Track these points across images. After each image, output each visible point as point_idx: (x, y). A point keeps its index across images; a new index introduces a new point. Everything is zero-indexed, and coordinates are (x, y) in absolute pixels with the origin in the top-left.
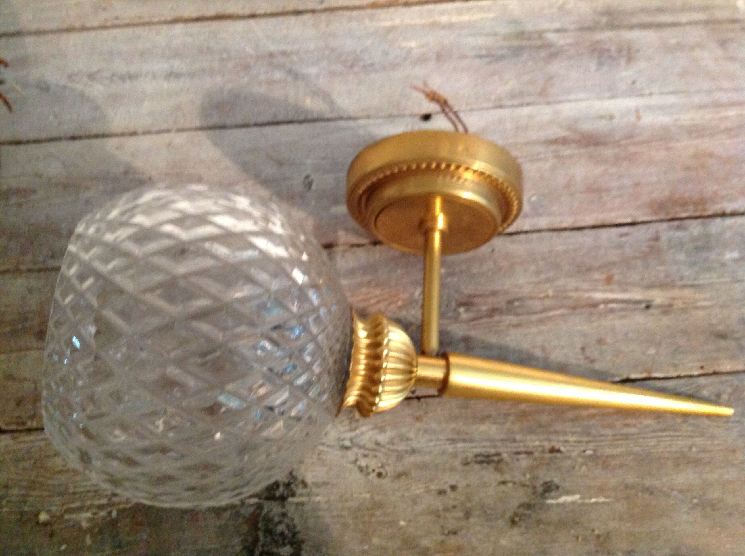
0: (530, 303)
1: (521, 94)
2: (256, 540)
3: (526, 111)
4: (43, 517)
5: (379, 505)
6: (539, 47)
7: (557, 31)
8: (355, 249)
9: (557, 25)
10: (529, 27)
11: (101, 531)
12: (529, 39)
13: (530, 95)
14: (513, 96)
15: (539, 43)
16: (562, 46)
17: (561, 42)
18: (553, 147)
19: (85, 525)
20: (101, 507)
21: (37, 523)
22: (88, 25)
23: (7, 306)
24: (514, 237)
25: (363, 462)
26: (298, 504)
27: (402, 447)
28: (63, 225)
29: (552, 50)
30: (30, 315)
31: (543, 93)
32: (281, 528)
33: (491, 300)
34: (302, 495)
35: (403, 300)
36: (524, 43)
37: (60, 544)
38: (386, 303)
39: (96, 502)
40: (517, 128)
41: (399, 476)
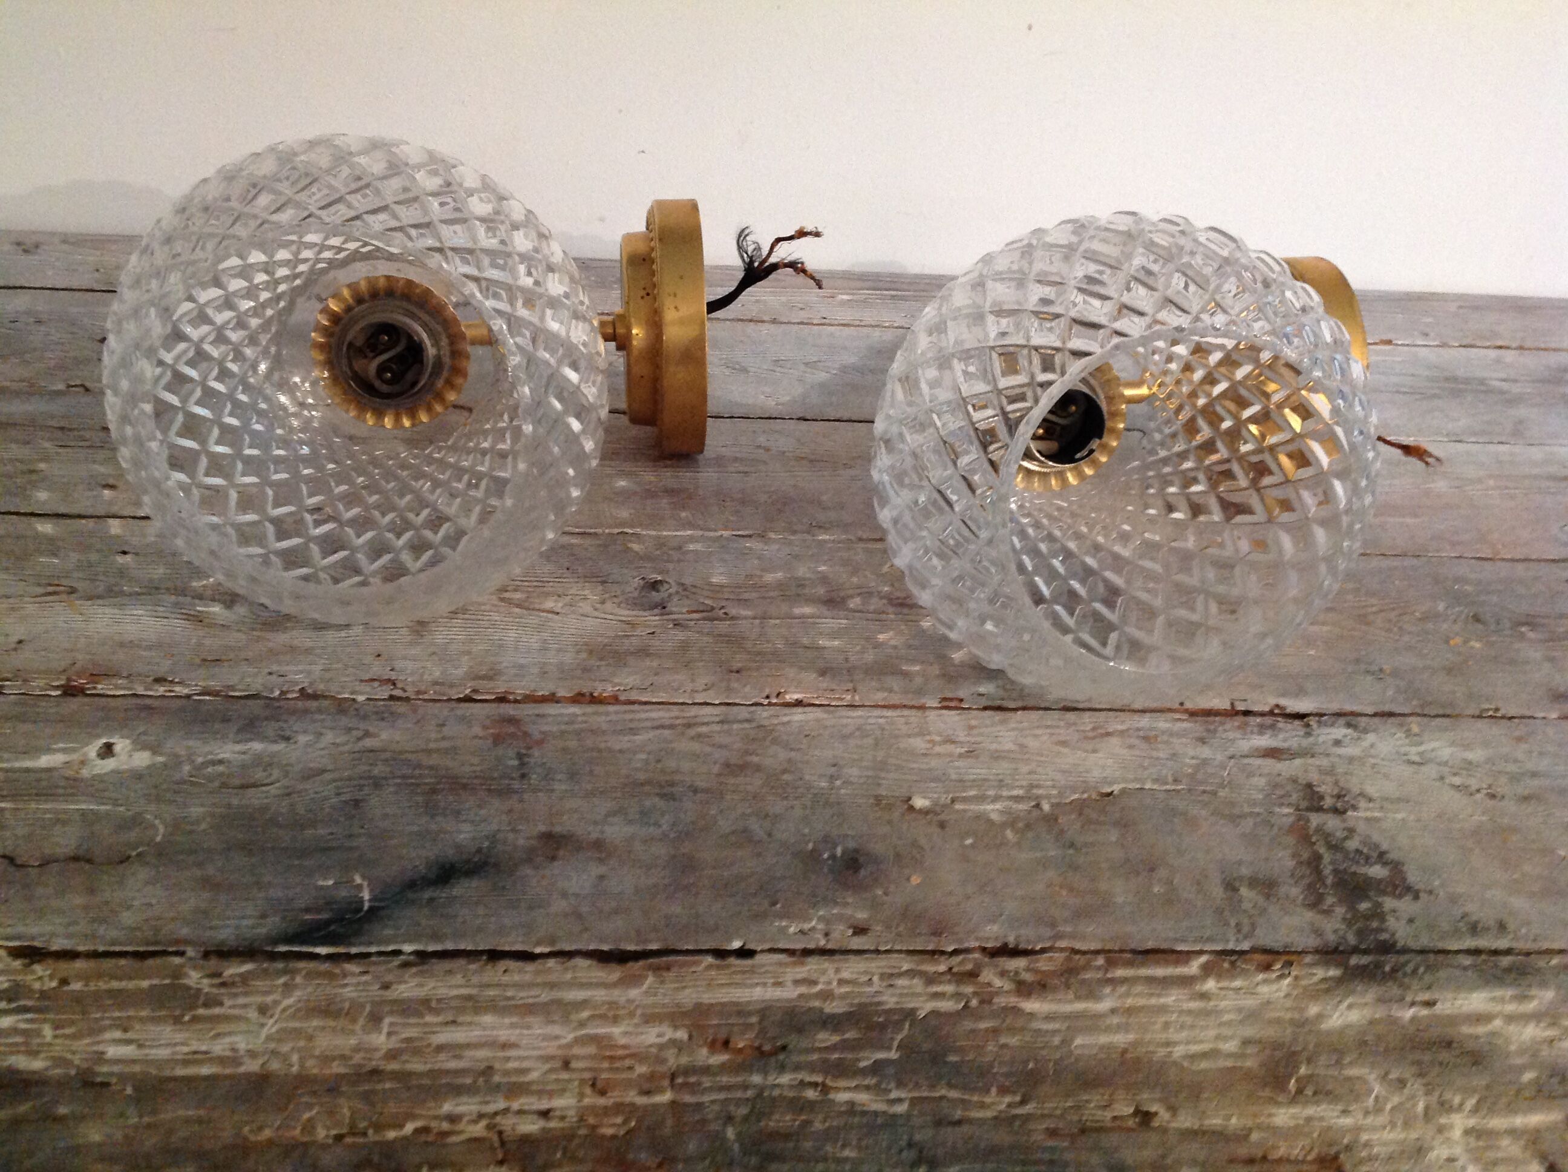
1: (1484, 433)
2: (1318, 857)
3: (1503, 449)
4: (919, 802)
5: (1514, 830)
6: (1487, 392)
7: (1504, 380)
9: (1500, 375)
10: (1461, 374)
11: (1028, 826)
12: (1467, 384)
13: (1498, 435)
14: (1473, 434)
15: (1483, 388)
16: (1520, 394)
17: (1516, 390)
19: (994, 816)
20: (1017, 799)
21: (911, 808)
25: (1457, 781)
26: (1367, 819)
27: (1512, 768)
29: (1507, 396)
31: (1517, 435)
32: (1352, 844)
33: (1566, 622)
34: (1367, 809)
35: (1423, 613)
36: (1461, 386)
37: (963, 838)
39: (1005, 793)
40: (1500, 462)
41: (1526, 799)
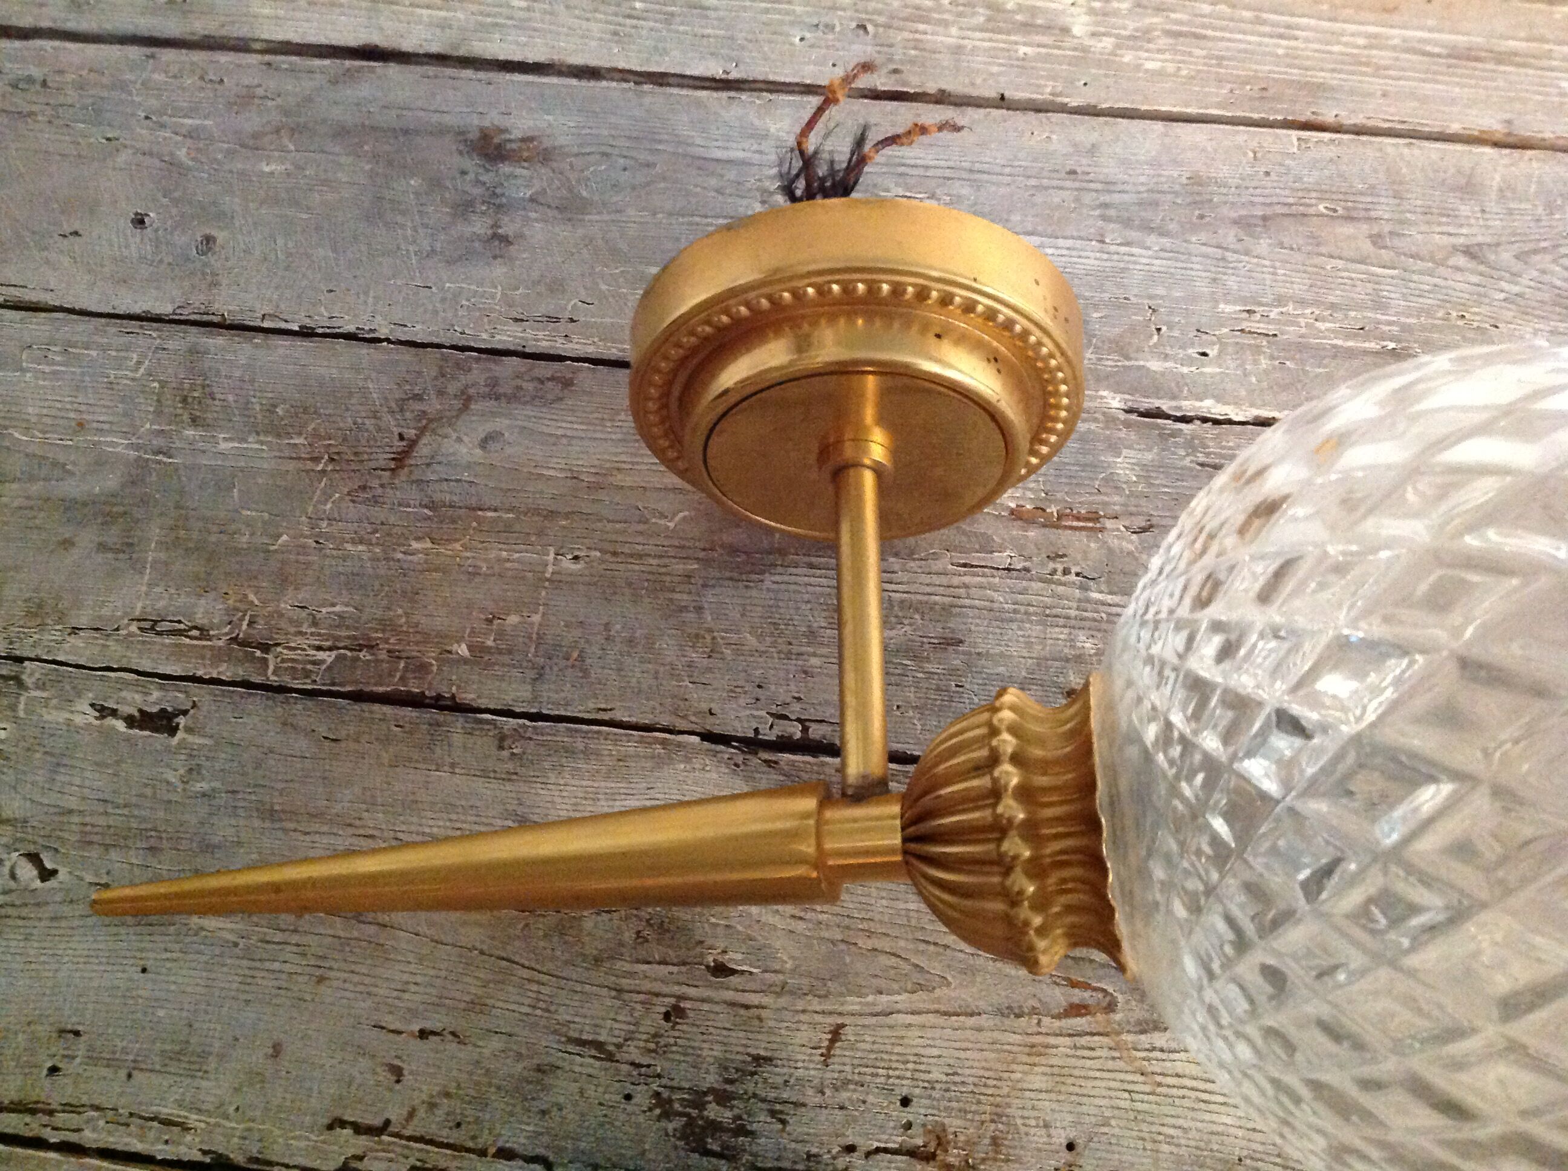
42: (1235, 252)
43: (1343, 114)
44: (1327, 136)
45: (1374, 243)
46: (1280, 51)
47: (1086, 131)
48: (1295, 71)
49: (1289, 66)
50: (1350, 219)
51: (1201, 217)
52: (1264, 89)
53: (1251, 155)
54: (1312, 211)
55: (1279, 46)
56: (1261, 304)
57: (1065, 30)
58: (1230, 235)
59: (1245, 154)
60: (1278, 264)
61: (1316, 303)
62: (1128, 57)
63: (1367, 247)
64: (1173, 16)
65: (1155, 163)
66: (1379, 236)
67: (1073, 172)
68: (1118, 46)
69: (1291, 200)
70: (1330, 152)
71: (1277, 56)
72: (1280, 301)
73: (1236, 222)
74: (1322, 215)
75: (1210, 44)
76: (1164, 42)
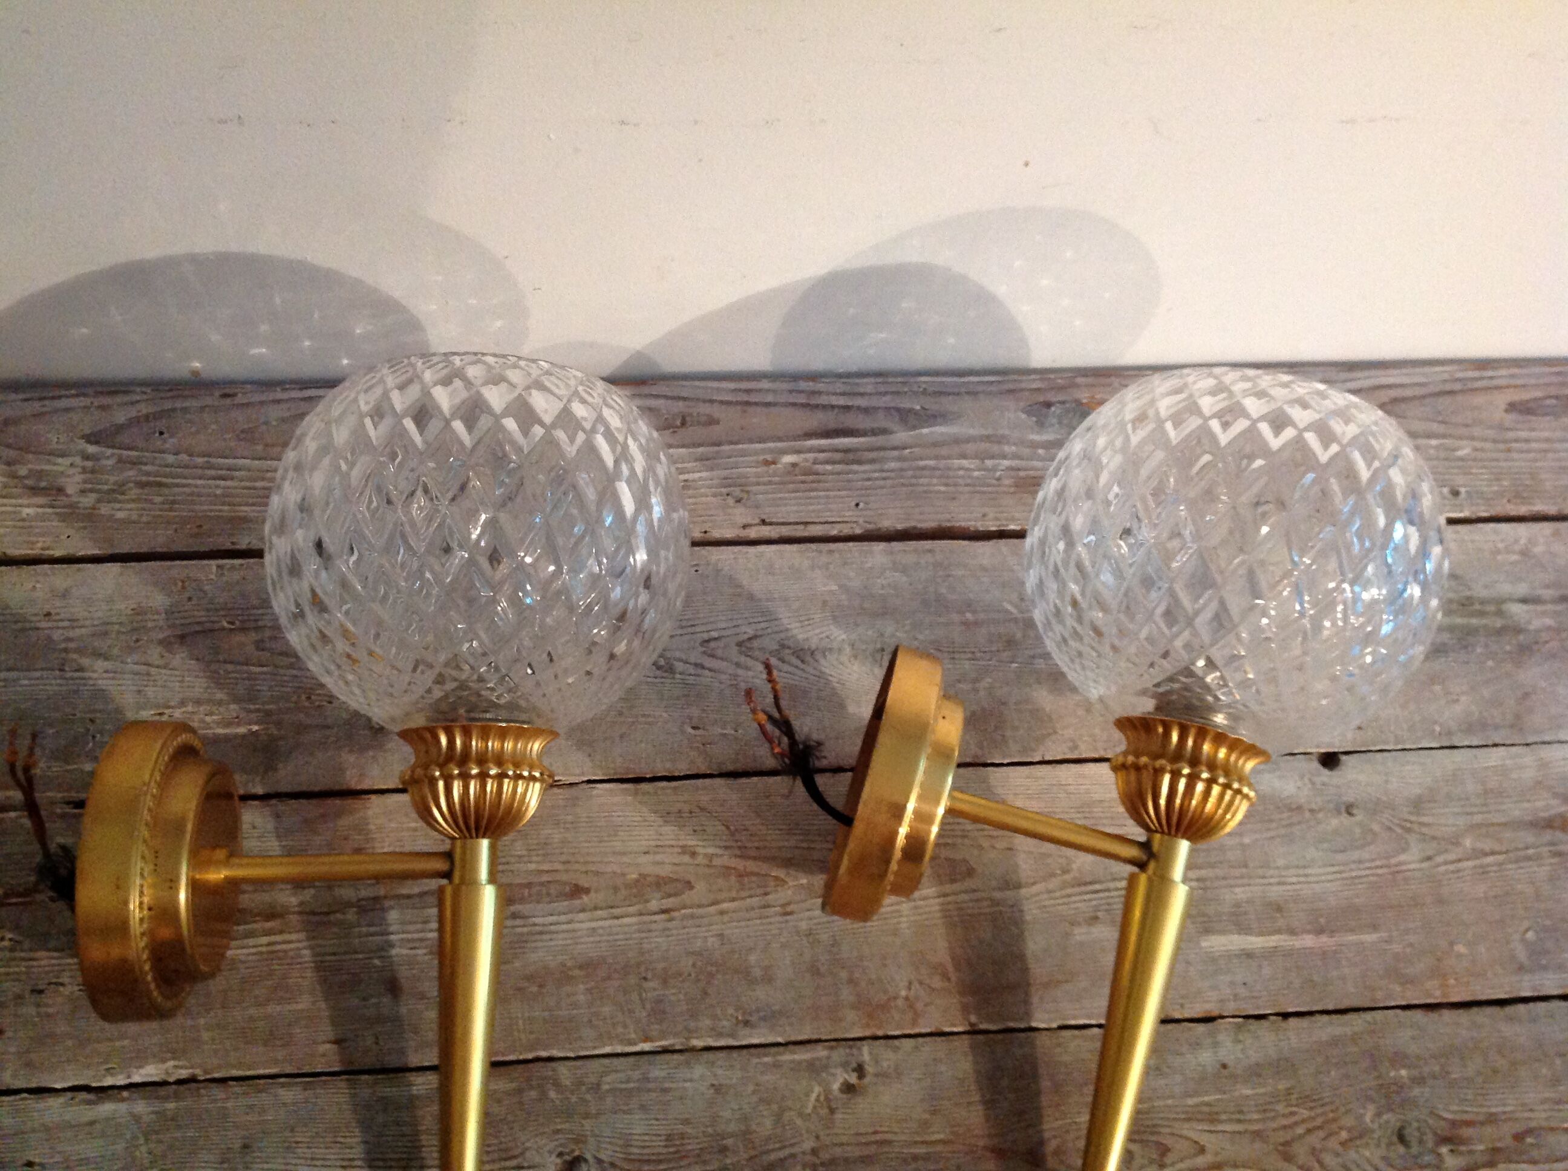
0: (1551, 1139)
1: (1484, 726)
3: (1494, 758)
6: (1500, 632)
7: (1524, 601)
8: (1254, 1025)
9: (1522, 589)
10: (1479, 591)
12: (1482, 614)
13: (1497, 727)
14: (1469, 728)
15: (1499, 623)
16: (1538, 631)
17: (1536, 624)
18: (1548, 836)
22: (716, 534)
23: (686, 1122)
24: (1509, 1010)
28: (753, 958)
29: (1523, 638)
30: (729, 1142)
31: (1517, 723)
33: (1488, 1130)
35: (1349, 1130)
36: (1474, 621)
38: (1321, 1134)
40: (1486, 792)
42: (158, 667)
43: (254, 541)
44: (237, 562)
45: (258, 649)
46: (218, 492)
47: (60, 577)
48: (226, 508)
49: (223, 504)
50: (243, 630)
51: (137, 641)
52: (200, 526)
53: (180, 584)
54: (216, 626)
55: (217, 487)
56: (169, 707)
57: (60, 490)
58: (155, 654)
59: (176, 584)
60: (186, 673)
61: (209, 701)
62: (105, 510)
63: (250, 649)
64: (144, 468)
65: (110, 600)
66: (262, 641)
67: (48, 614)
68: (99, 501)
69: (204, 619)
70: (236, 576)
71: (216, 495)
72: (183, 703)
73: (161, 642)
74: (223, 629)
75: (166, 491)
76: (134, 492)
